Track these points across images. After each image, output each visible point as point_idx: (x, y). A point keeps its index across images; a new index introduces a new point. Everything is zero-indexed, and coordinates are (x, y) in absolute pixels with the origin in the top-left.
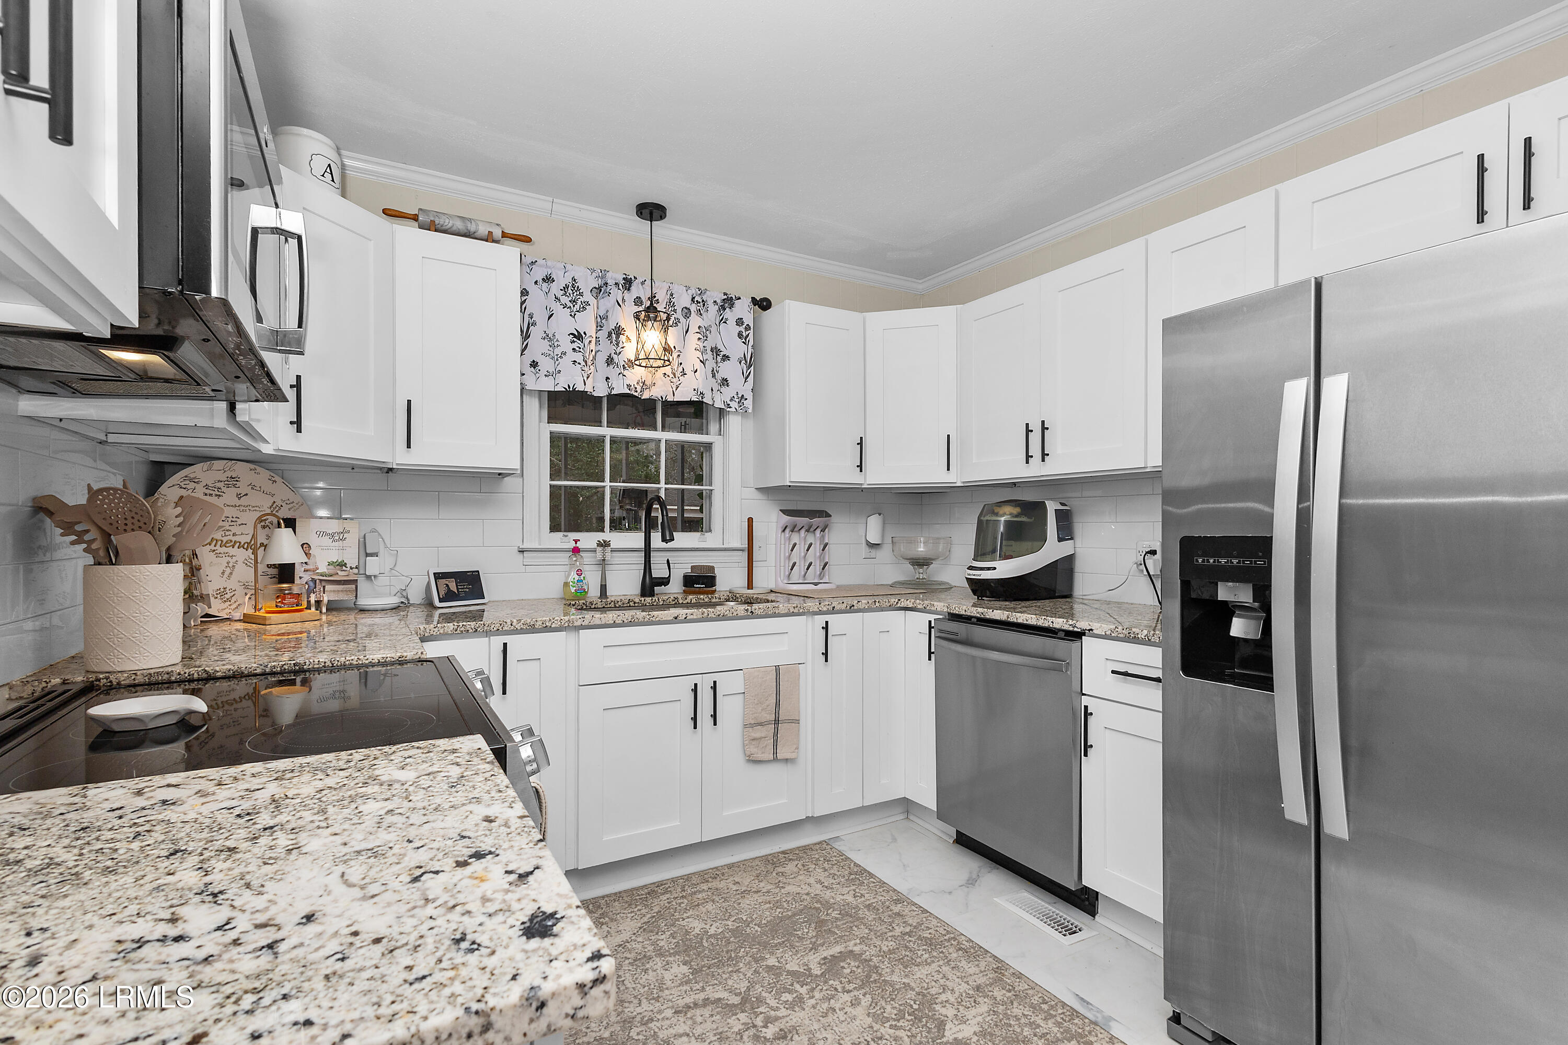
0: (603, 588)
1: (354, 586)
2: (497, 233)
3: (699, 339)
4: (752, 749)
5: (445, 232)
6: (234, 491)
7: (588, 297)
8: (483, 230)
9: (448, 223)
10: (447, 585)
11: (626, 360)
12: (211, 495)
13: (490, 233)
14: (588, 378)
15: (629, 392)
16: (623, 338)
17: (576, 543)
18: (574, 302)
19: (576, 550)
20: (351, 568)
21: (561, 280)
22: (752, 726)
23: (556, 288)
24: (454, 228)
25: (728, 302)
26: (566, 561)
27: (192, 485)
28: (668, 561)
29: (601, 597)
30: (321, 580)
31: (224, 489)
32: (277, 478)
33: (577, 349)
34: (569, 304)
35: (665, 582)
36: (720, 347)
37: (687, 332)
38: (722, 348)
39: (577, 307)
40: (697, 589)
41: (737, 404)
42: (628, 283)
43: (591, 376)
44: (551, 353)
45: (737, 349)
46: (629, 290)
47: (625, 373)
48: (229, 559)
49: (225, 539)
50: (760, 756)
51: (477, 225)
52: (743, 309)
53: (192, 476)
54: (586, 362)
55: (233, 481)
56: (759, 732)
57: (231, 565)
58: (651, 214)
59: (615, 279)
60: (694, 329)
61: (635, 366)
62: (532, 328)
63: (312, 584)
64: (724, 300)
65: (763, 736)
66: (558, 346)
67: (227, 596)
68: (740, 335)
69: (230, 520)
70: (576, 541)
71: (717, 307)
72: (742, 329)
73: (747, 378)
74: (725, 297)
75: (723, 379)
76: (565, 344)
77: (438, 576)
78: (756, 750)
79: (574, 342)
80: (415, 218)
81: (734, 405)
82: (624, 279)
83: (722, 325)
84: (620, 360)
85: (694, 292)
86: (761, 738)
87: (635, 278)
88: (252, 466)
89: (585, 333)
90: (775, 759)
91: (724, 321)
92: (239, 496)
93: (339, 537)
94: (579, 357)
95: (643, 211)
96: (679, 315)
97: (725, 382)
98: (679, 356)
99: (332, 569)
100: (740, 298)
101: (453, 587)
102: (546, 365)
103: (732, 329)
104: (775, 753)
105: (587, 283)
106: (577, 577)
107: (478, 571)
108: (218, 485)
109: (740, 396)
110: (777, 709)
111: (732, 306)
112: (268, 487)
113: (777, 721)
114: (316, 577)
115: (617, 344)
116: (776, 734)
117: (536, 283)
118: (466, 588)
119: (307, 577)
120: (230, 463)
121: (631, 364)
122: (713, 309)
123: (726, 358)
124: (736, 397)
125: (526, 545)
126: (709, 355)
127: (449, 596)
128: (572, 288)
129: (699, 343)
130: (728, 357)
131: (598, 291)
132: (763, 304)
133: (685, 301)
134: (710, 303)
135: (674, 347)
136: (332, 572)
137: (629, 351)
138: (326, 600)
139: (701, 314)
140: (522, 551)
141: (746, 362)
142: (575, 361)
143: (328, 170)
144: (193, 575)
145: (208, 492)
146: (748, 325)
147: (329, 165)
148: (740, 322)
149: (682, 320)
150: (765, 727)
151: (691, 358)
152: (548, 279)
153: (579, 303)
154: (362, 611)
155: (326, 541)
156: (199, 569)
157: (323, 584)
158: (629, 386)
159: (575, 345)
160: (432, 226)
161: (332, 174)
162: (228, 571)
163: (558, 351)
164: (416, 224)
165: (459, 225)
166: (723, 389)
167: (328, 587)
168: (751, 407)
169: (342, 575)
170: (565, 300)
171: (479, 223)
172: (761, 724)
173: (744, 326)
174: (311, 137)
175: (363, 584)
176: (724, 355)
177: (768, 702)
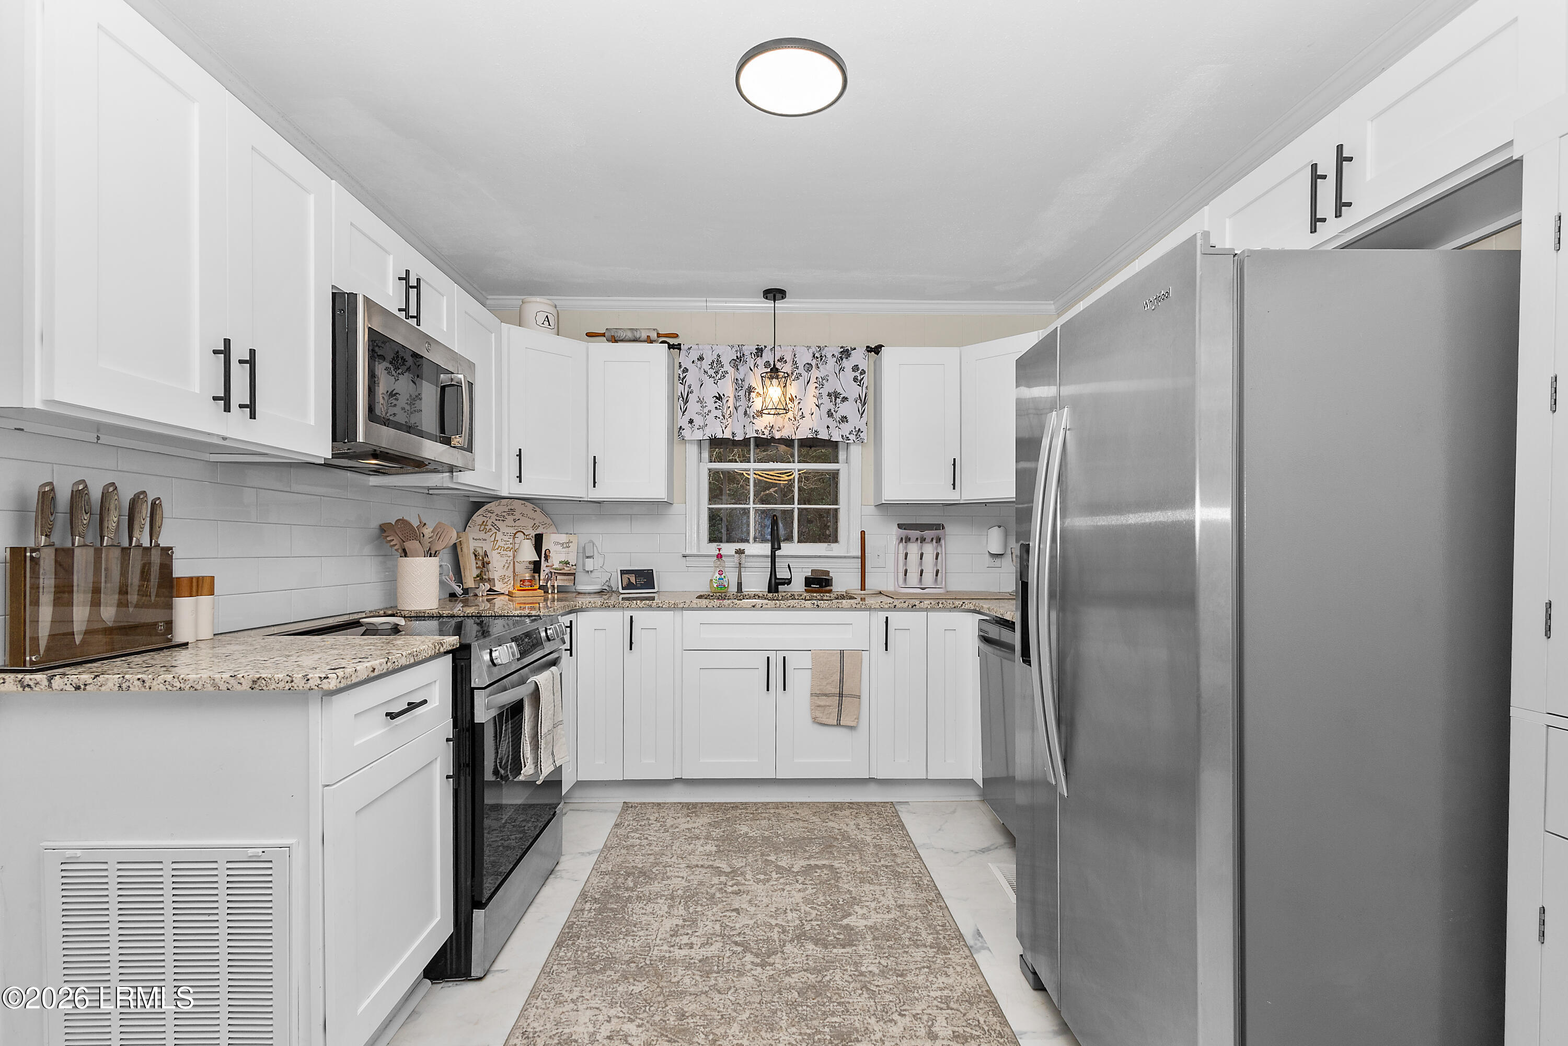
0: (740, 585)
1: (573, 577)
2: (654, 335)
3: (816, 387)
4: (818, 714)
5: (622, 341)
6: (512, 517)
7: (727, 367)
8: (644, 336)
9: (622, 335)
10: (629, 579)
11: (755, 412)
12: (499, 520)
13: (648, 337)
14: (725, 428)
15: (757, 435)
16: (753, 395)
17: (719, 551)
18: (717, 373)
19: (719, 556)
20: (572, 565)
21: (709, 358)
22: (817, 695)
23: (705, 365)
24: (627, 338)
25: (846, 353)
26: (712, 564)
27: (490, 514)
28: (789, 566)
29: (737, 592)
30: (555, 573)
31: (506, 517)
32: (537, 509)
33: (718, 407)
34: (714, 375)
35: (788, 582)
36: (839, 390)
37: (808, 383)
38: (841, 391)
39: (719, 376)
40: (814, 589)
41: (854, 436)
42: (760, 351)
43: (728, 426)
44: (702, 412)
45: (853, 391)
46: (761, 356)
47: (754, 421)
48: (508, 558)
49: (506, 546)
50: (825, 720)
51: (641, 333)
52: (859, 357)
53: (489, 509)
54: (724, 416)
55: (511, 511)
56: (823, 701)
57: (508, 562)
58: (775, 296)
59: (749, 350)
60: (813, 380)
61: (764, 415)
62: (690, 395)
63: (550, 575)
64: (841, 352)
65: (827, 704)
66: (706, 406)
67: (506, 580)
68: (855, 379)
69: (509, 535)
70: (719, 550)
71: (835, 359)
72: (857, 374)
73: (862, 414)
74: (842, 350)
75: (842, 417)
76: (711, 404)
77: (623, 572)
78: (821, 715)
79: (716, 402)
80: (603, 335)
81: (852, 437)
82: (756, 349)
83: (842, 372)
84: (751, 412)
85: (814, 350)
86: (825, 706)
87: (765, 347)
88: (523, 502)
89: (724, 395)
90: (838, 725)
91: (842, 369)
92: (515, 521)
93: (566, 545)
94: (718, 413)
95: (768, 295)
96: (801, 370)
97: (844, 419)
98: (799, 403)
99: (561, 566)
100: (855, 349)
101: (633, 580)
102: (698, 421)
103: (849, 374)
104: (839, 720)
105: (728, 356)
106: (719, 576)
107: (652, 570)
108: (503, 514)
109: (857, 429)
110: (841, 685)
111: (848, 355)
112: (531, 514)
113: (841, 695)
114: (552, 571)
115: (749, 400)
116: (840, 705)
117: (693, 362)
118: (643, 581)
119: (547, 570)
120: (511, 500)
121: (760, 413)
122: (832, 362)
123: (845, 399)
124: (854, 431)
125: (688, 552)
126: (826, 399)
127: (629, 586)
128: (717, 363)
129: (816, 391)
130: (847, 398)
131: (738, 361)
132: (877, 350)
133: (808, 358)
134: (829, 355)
135: (796, 397)
136: (561, 567)
137: (758, 404)
138: (556, 585)
139: (818, 368)
140: (684, 556)
141: (861, 401)
142: (716, 417)
143: (546, 320)
144: (484, 567)
145: (498, 518)
146: (863, 370)
147: (547, 316)
148: (855, 368)
149: (804, 373)
150: (831, 698)
151: (809, 403)
152: (701, 359)
153: (720, 372)
154: (579, 593)
155: (559, 548)
156: (488, 563)
157: (556, 575)
158: (757, 431)
159: (717, 405)
160: (614, 340)
161: (548, 321)
162: (507, 565)
163: (706, 410)
164: (604, 339)
165: (629, 335)
166: (842, 425)
167: (559, 577)
168: (866, 438)
169: (566, 570)
170: (711, 372)
171: (641, 330)
172: (826, 695)
173: (859, 372)
174: (537, 302)
175: (580, 577)
176: (844, 397)
177: (832, 679)
